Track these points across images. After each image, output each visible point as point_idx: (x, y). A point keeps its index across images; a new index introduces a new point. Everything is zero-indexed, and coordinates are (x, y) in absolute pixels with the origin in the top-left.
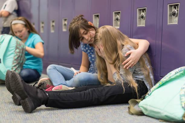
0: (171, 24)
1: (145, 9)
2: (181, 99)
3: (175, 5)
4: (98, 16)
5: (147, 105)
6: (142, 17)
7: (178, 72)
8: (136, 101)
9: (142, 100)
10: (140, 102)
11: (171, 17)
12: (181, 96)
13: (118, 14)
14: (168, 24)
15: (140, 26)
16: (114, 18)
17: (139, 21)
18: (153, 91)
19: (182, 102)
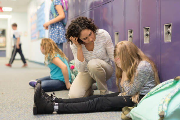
0: (167, 41)
1: (149, 28)
2: (159, 108)
3: (169, 25)
4: (118, 34)
5: (134, 112)
6: (147, 35)
7: (164, 85)
8: (128, 108)
9: (133, 107)
10: (132, 109)
11: (166, 35)
12: (160, 105)
13: (131, 32)
14: (165, 41)
15: (146, 42)
16: (129, 35)
17: (145, 38)
18: (142, 100)
19: (159, 110)
